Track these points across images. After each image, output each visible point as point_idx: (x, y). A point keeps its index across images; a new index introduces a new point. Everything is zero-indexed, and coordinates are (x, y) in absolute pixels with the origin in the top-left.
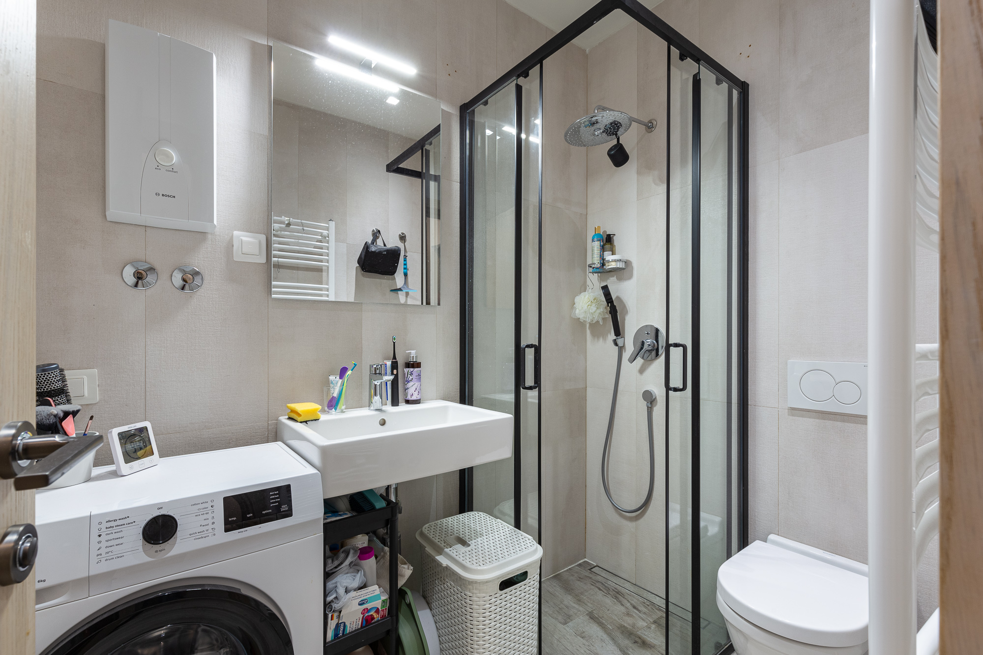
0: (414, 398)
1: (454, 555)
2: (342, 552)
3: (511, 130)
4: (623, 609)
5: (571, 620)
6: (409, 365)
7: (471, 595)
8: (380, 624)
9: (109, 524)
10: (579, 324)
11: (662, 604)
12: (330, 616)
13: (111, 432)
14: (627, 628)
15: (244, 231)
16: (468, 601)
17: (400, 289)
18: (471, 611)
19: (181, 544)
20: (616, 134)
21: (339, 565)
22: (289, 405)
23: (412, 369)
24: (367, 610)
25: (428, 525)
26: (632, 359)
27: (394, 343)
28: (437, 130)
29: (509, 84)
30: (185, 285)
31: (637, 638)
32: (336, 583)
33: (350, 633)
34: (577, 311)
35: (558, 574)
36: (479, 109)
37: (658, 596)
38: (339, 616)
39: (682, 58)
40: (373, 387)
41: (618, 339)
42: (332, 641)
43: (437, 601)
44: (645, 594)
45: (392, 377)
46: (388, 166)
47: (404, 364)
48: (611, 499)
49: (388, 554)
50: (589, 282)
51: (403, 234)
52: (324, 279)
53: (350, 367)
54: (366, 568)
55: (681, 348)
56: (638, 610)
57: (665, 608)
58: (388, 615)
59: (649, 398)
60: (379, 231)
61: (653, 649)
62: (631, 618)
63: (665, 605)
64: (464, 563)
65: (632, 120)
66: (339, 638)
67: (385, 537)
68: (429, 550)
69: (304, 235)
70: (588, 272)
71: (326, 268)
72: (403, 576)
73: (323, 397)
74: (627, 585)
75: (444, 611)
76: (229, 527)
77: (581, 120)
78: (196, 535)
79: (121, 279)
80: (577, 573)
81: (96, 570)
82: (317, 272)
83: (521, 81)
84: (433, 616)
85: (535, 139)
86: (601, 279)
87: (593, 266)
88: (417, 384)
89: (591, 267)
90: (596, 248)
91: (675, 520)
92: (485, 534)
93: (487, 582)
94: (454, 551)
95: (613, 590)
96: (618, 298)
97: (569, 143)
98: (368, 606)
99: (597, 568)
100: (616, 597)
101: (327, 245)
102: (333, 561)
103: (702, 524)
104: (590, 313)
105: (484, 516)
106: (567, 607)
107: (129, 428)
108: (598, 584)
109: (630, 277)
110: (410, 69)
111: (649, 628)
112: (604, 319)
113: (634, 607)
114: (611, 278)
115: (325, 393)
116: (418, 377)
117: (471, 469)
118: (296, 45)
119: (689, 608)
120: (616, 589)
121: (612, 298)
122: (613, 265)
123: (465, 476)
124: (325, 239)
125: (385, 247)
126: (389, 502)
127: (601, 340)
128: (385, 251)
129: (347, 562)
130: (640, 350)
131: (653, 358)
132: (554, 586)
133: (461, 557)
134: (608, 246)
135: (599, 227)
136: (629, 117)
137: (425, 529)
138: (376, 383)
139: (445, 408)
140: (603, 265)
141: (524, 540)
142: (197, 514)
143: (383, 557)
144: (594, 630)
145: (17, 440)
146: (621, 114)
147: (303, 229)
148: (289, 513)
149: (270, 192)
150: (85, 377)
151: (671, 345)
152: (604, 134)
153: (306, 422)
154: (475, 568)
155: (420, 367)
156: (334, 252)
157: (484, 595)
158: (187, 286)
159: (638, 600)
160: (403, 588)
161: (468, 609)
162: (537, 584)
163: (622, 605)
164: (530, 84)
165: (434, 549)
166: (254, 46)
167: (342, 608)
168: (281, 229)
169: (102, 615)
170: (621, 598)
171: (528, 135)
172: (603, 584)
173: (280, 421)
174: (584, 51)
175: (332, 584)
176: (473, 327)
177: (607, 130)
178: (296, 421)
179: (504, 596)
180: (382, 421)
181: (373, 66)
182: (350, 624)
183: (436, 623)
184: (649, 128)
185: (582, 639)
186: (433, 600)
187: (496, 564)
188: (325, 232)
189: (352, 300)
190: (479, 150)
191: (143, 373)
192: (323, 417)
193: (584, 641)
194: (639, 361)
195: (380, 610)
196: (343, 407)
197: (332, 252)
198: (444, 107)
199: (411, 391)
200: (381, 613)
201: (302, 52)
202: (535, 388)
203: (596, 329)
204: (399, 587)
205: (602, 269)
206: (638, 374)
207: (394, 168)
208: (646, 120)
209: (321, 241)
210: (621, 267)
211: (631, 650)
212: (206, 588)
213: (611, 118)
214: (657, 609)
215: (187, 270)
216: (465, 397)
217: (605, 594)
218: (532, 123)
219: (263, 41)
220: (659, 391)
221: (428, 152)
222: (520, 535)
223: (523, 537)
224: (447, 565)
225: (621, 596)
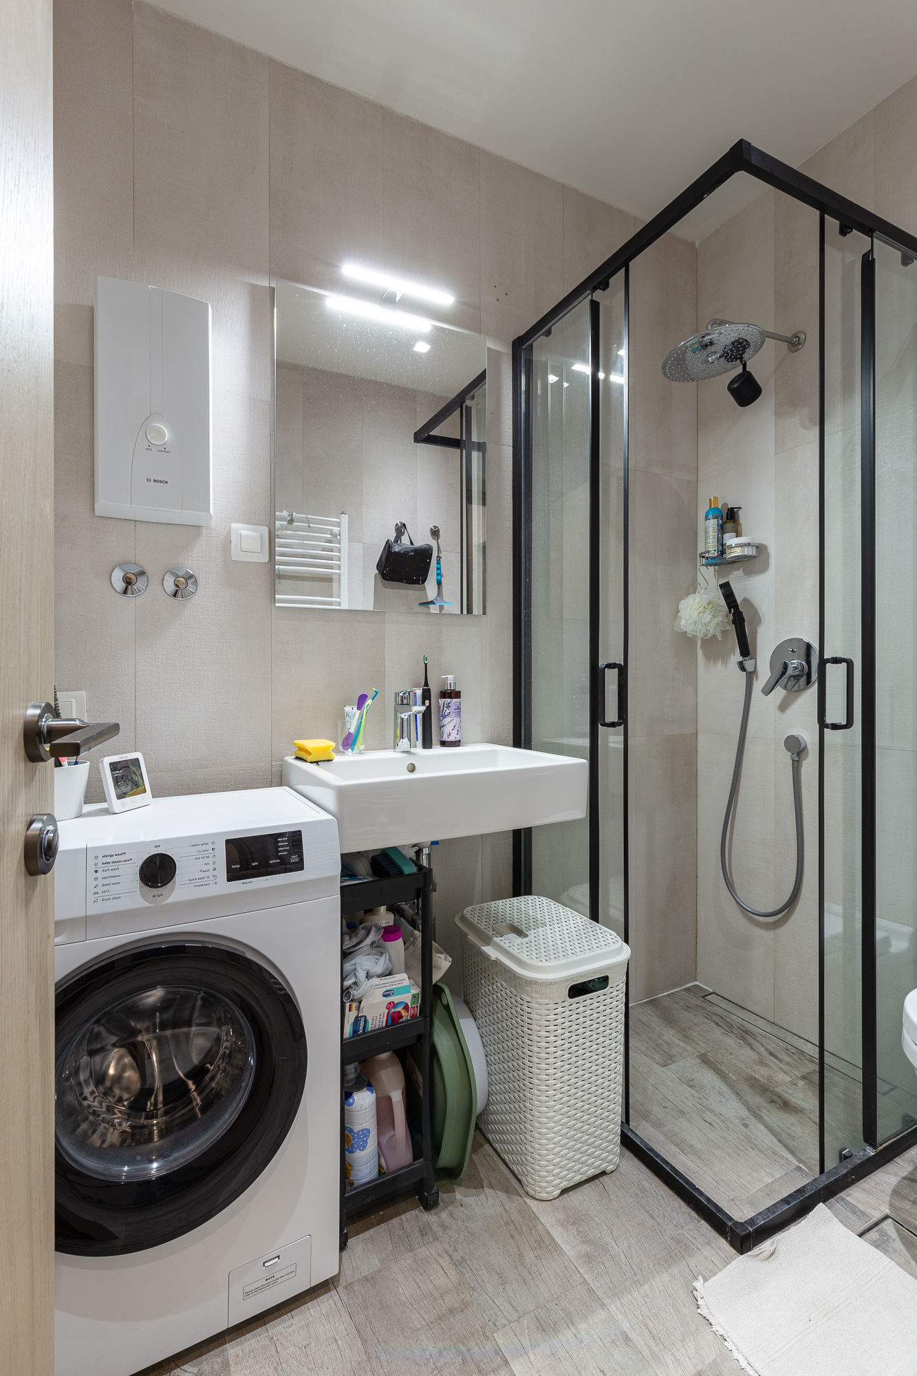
0: (452, 738)
1: (506, 946)
2: (363, 929)
3: (583, 368)
4: (753, 1055)
5: (674, 1062)
6: (445, 694)
7: (529, 1000)
8: (409, 1026)
9: (106, 860)
10: (685, 641)
11: (815, 1052)
12: (348, 1005)
13: (103, 761)
14: (760, 1081)
15: (243, 523)
16: (525, 1008)
17: (432, 602)
18: (530, 1021)
19: (180, 890)
20: (741, 359)
21: (358, 944)
22: (296, 741)
23: (449, 700)
24: (391, 1005)
25: (471, 907)
26: (768, 690)
27: (426, 664)
28: (481, 378)
29: (581, 301)
30: (177, 590)
31: (774, 1097)
32: (355, 964)
33: (372, 1031)
34: (683, 622)
35: (655, 1000)
36: (539, 341)
37: (810, 1042)
38: (359, 1007)
39: (844, 231)
40: (399, 721)
41: (745, 660)
42: (350, 1038)
43: (483, 1007)
44: (789, 1038)
45: (423, 708)
46: (415, 434)
47: (439, 694)
48: (734, 895)
49: (420, 939)
50: (700, 579)
51: (435, 527)
52: (335, 590)
53: (370, 694)
54: (392, 952)
55: (844, 665)
56: (776, 1058)
57: (818, 1058)
58: (420, 1015)
59: (795, 747)
60: (404, 525)
61: (800, 1114)
62: (766, 1069)
63: (818, 1056)
64: (519, 956)
65: (765, 335)
66: (359, 1035)
67: (415, 918)
68: (472, 938)
69: (309, 534)
70: (699, 564)
71: (337, 577)
72: (439, 968)
73: (337, 734)
74: (761, 1023)
75: (493, 1022)
76: (233, 876)
77: (686, 343)
78: (196, 881)
79: (110, 585)
80: (683, 999)
81: (94, 910)
82: (326, 582)
83: (598, 295)
84: (479, 1028)
85: (619, 379)
86: (719, 574)
87: (707, 555)
88: (455, 719)
89: (704, 557)
90: (711, 529)
91: (834, 926)
92: (548, 924)
93: (551, 983)
94: (507, 942)
95: (738, 1027)
96: (746, 601)
97: (669, 378)
98: (395, 999)
99: (714, 995)
100: (742, 1037)
101: (338, 545)
102: (350, 938)
103: (879, 935)
104: (702, 624)
105: (547, 901)
106: (668, 1044)
107: (120, 758)
108: (714, 1018)
109: (765, 568)
110: (444, 298)
111: (795, 1084)
112: (724, 633)
113: (771, 1054)
114: (735, 573)
115: (339, 728)
116: (457, 711)
117: (529, 830)
118: (304, 283)
119: (859, 1062)
120: (742, 1026)
121: (735, 601)
122: (738, 552)
123: (521, 840)
124: (335, 538)
125: (412, 546)
126: (420, 868)
127: (720, 663)
128: (411, 551)
129: (368, 941)
130: (781, 676)
131: (801, 688)
132: (649, 1014)
133: (516, 949)
134: (729, 525)
135: (716, 498)
136: (760, 330)
137: (467, 911)
138: (403, 716)
139: (495, 752)
140: (722, 552)
141: (603, 935)
142: (196, 857)
143: (413, 943)
144: (708, 1077)
145: (42, 721)
146: (748, 327)
147: (309, 526)
148: (299, 866)
149: (273, 472)
150: (73, 700)
151: (828, 661)
152: (723, 359)
153: (317, 762)
154: (535, 963)
155: (460, 698)
156: (347, 555)
157: (547, 1001)
158: (179, 594)
159: (778, 1045)
160: (439, 984)
161: (525, 1018)
162: (622, 997)
163: (752, 1049)
164: (611, 299)
165: (479, 938)
166: (254, 290)
167: (362, 997)
168: (283, 528)
169: (100, 962)
170: (751, 1040)
171: (608, 373)
172: (722, 1018)
173: (286, 761)
174: (692, 245)
175: (351, 965)
176: (531, 643)
177: (727, 353)
178: (305, 761)
179: (575, 1006)
180: (410, 766)
181: (398, 299)
182: (373, 1019)
183: (482, 1037)
184: (794, 345)
185: (689, 1089)
186: (478, 1007)
187: (563, 961)
188: (336, 530)
189: (371, 608)
190: (539, 400)
191: (133, 698)
192: (337, 759)
193: (693, 1092)
194: (779, 692)
195: (410, 1007)
196: (362, 747)
197: (344, 554)
198: (491, 344)
199: (447, 729)
200: (411, 1012)
201: (310, 291)
202: (619, 724)
203: (712, 648)
204: (433, 983)
205: (721, 560)
206: (778, 713)
207: (424, 436)
208: (789, 334)
209: (330, 542)
210: (750, 553)
211: (765, 1111)
212: (207, 945)
213: (732, 335)
214: (808, 1060)
215: (180, 574)
216: (521, 737)
217: (727, 1033)
218: (613, 353)
219: (264, 282)
220: (809, 736)
221: (469, 409)
222: (598, 929)
223: (601, 931)
224: (496, 958)
225: (751, 1037)
